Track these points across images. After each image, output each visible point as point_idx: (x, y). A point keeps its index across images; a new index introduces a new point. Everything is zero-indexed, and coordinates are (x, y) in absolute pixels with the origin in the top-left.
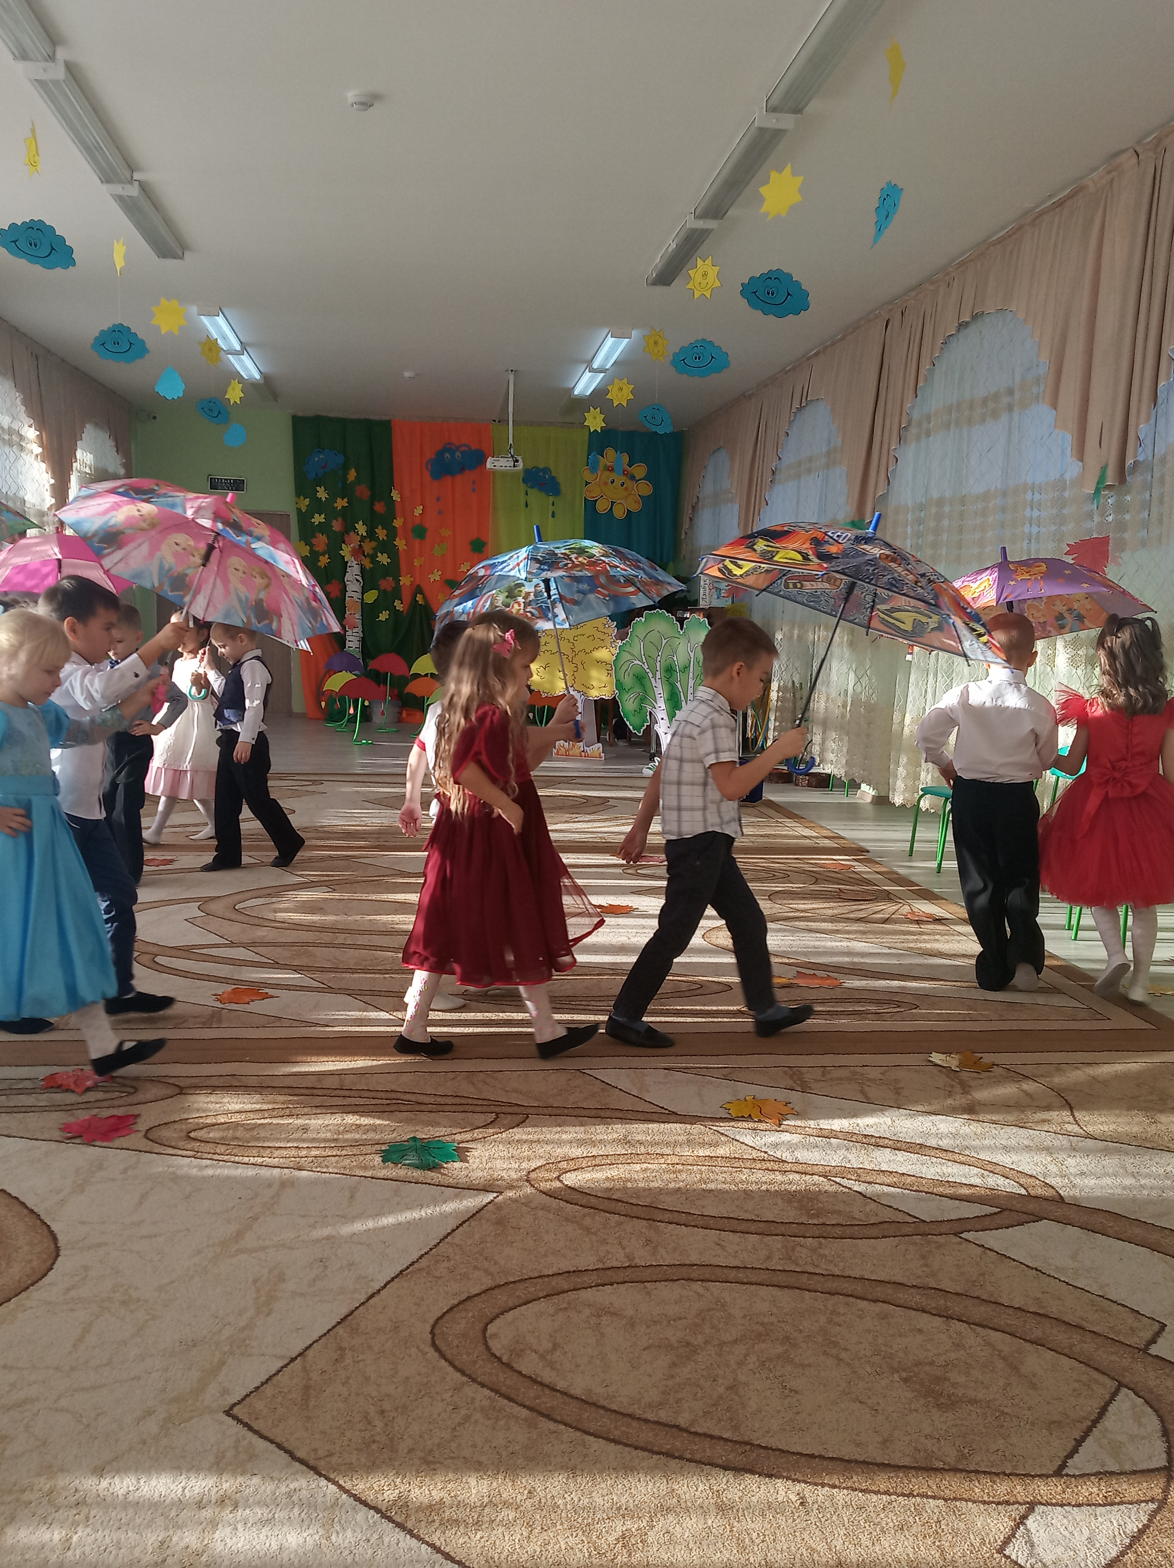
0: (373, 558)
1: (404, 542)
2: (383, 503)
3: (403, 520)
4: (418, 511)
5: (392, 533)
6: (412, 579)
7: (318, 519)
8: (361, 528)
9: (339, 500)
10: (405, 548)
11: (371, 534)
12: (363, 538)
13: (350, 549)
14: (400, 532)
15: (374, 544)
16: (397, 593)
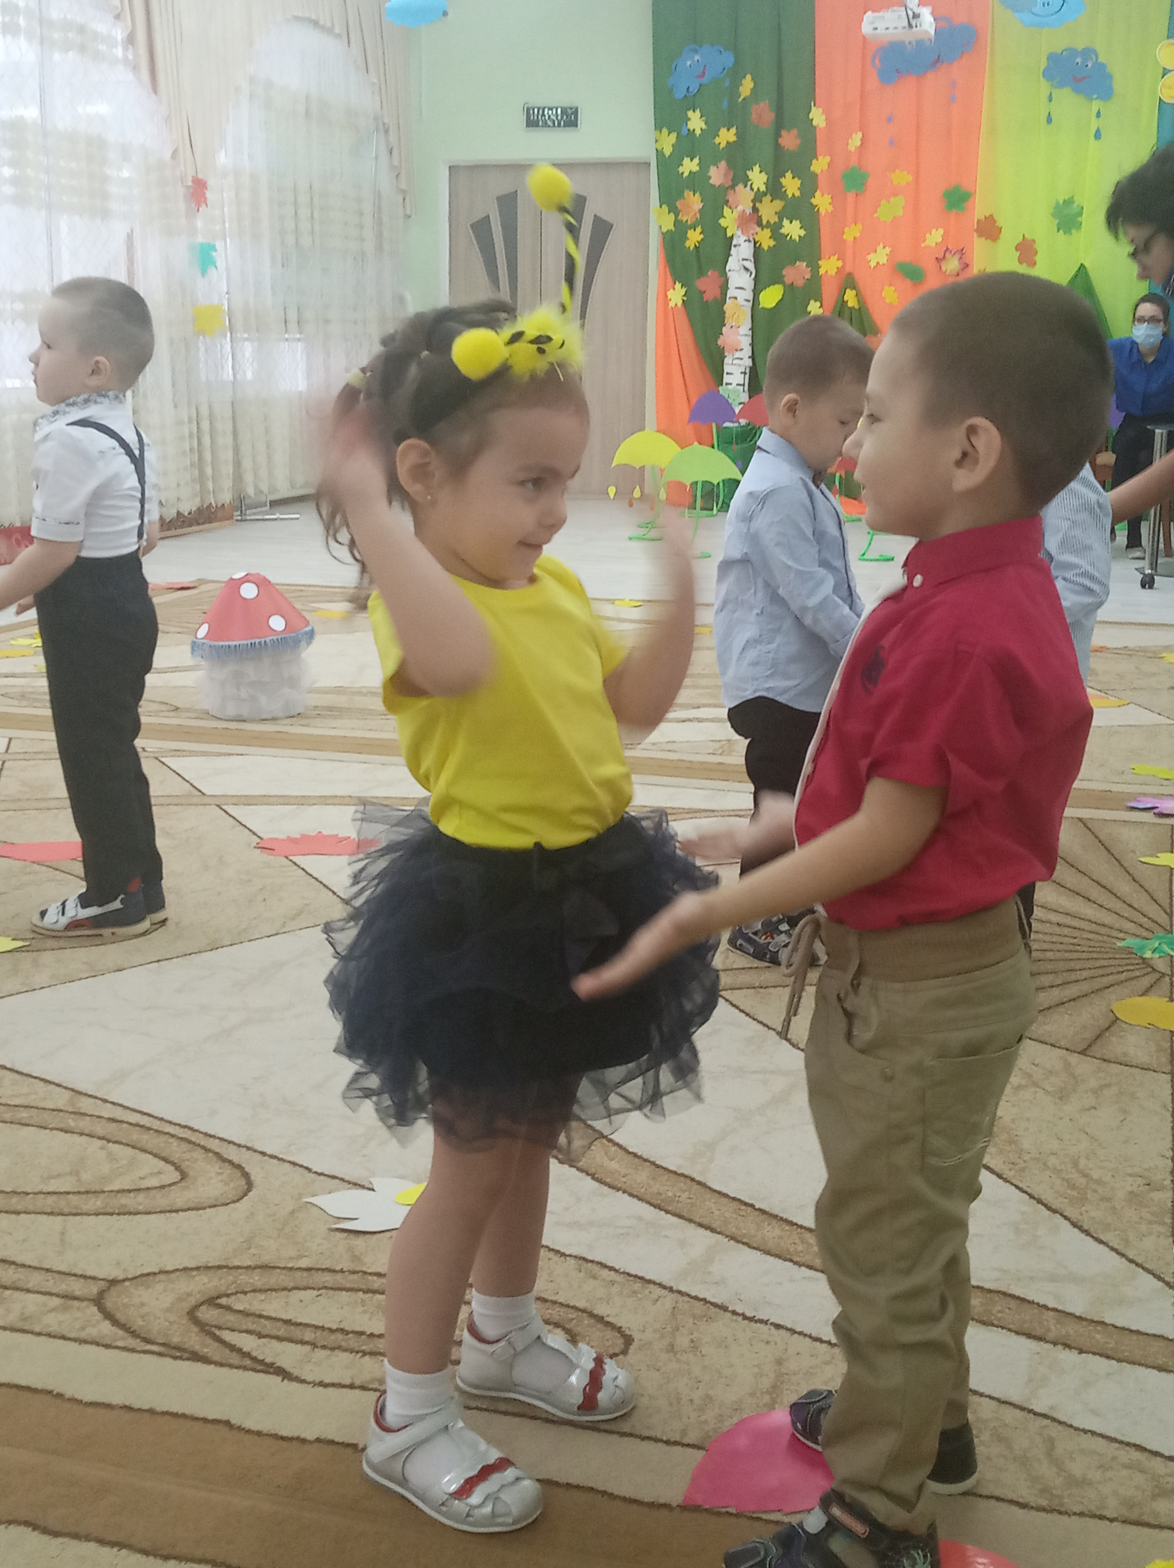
0: (775, 229)
1: (827, 198)
2: (795, 132)
3: (828, 159)
4: (856, 140)
5: (810, 185)
6: (840, 264)
7: (689, 166)
8: (758, 178)
9: (723, 131)
10: (830, 209)
11: (775, 189)
12: (758, 197)
13: (735, 214)
14: (822, 182)
15: (778, 205)
16: (813, 288)
